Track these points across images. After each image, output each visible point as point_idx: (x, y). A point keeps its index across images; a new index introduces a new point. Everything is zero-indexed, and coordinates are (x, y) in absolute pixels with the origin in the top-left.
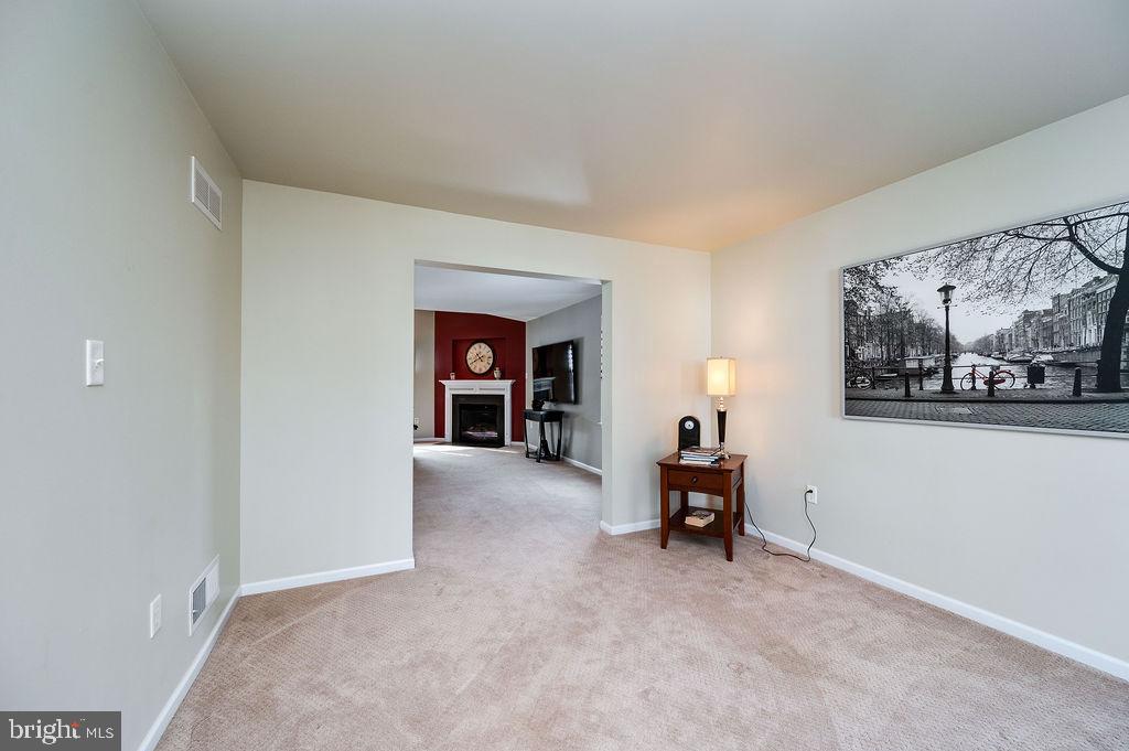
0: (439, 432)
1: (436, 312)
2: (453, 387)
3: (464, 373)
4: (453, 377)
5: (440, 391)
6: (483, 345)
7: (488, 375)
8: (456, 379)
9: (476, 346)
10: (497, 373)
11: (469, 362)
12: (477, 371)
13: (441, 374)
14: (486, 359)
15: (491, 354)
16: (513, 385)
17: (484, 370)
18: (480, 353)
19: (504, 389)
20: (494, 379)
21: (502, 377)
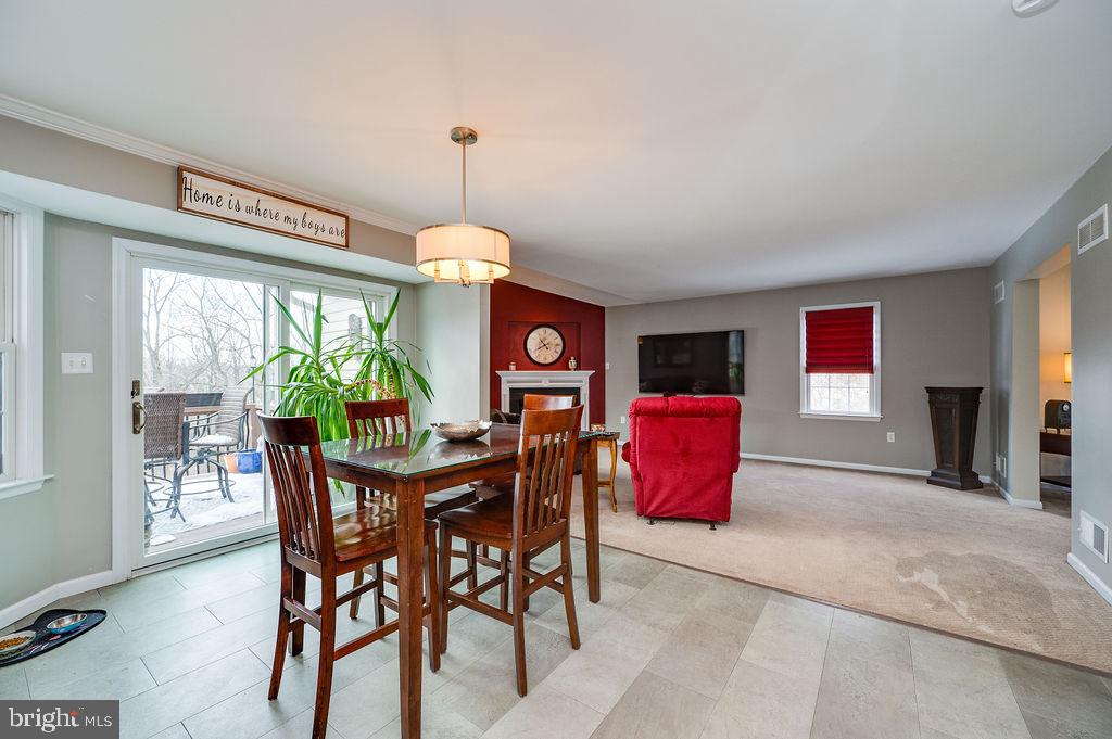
2: (512, 378)
4: (512, 367)
5: (495, 383)
6: (549, 330)
7: (560, 364)
8: (517, 369)
9: (539, 331)
10: (572, 363)
11: (530, 350)
12: (541, 361)
13: (498, 364)
14: (551, 351)
15: (559, 341)
16: (591, 378)
17: (551, 360)
18: (545, 339)
19: (581, 382)
20: (570, 370)
21: (578, 368)
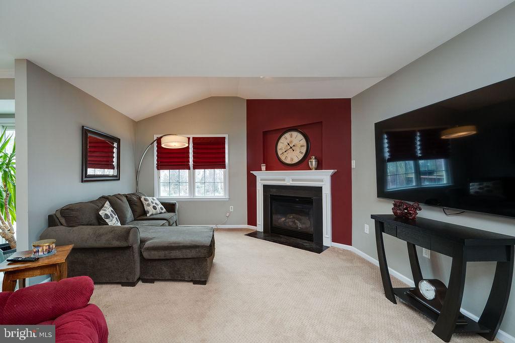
0: (252, 220)
1: (248, 101)
2: (265, 177)
3: (276, 164)
4: (264, 168)
5: (252, 182)
6: (295, 134)
7: (302, 165)
8: (266, 170)
9: (287, 135)
10: (313, 162)
11: (279, 152)
12: (288, 161)
13: (253, 166)
14: (297, 150)
15: (304, 142)
16: (333, 177)
17: (296, 160)
18: (291, 142)
19: (322, 181)
20: (310, 169)
21: (319, 167)
